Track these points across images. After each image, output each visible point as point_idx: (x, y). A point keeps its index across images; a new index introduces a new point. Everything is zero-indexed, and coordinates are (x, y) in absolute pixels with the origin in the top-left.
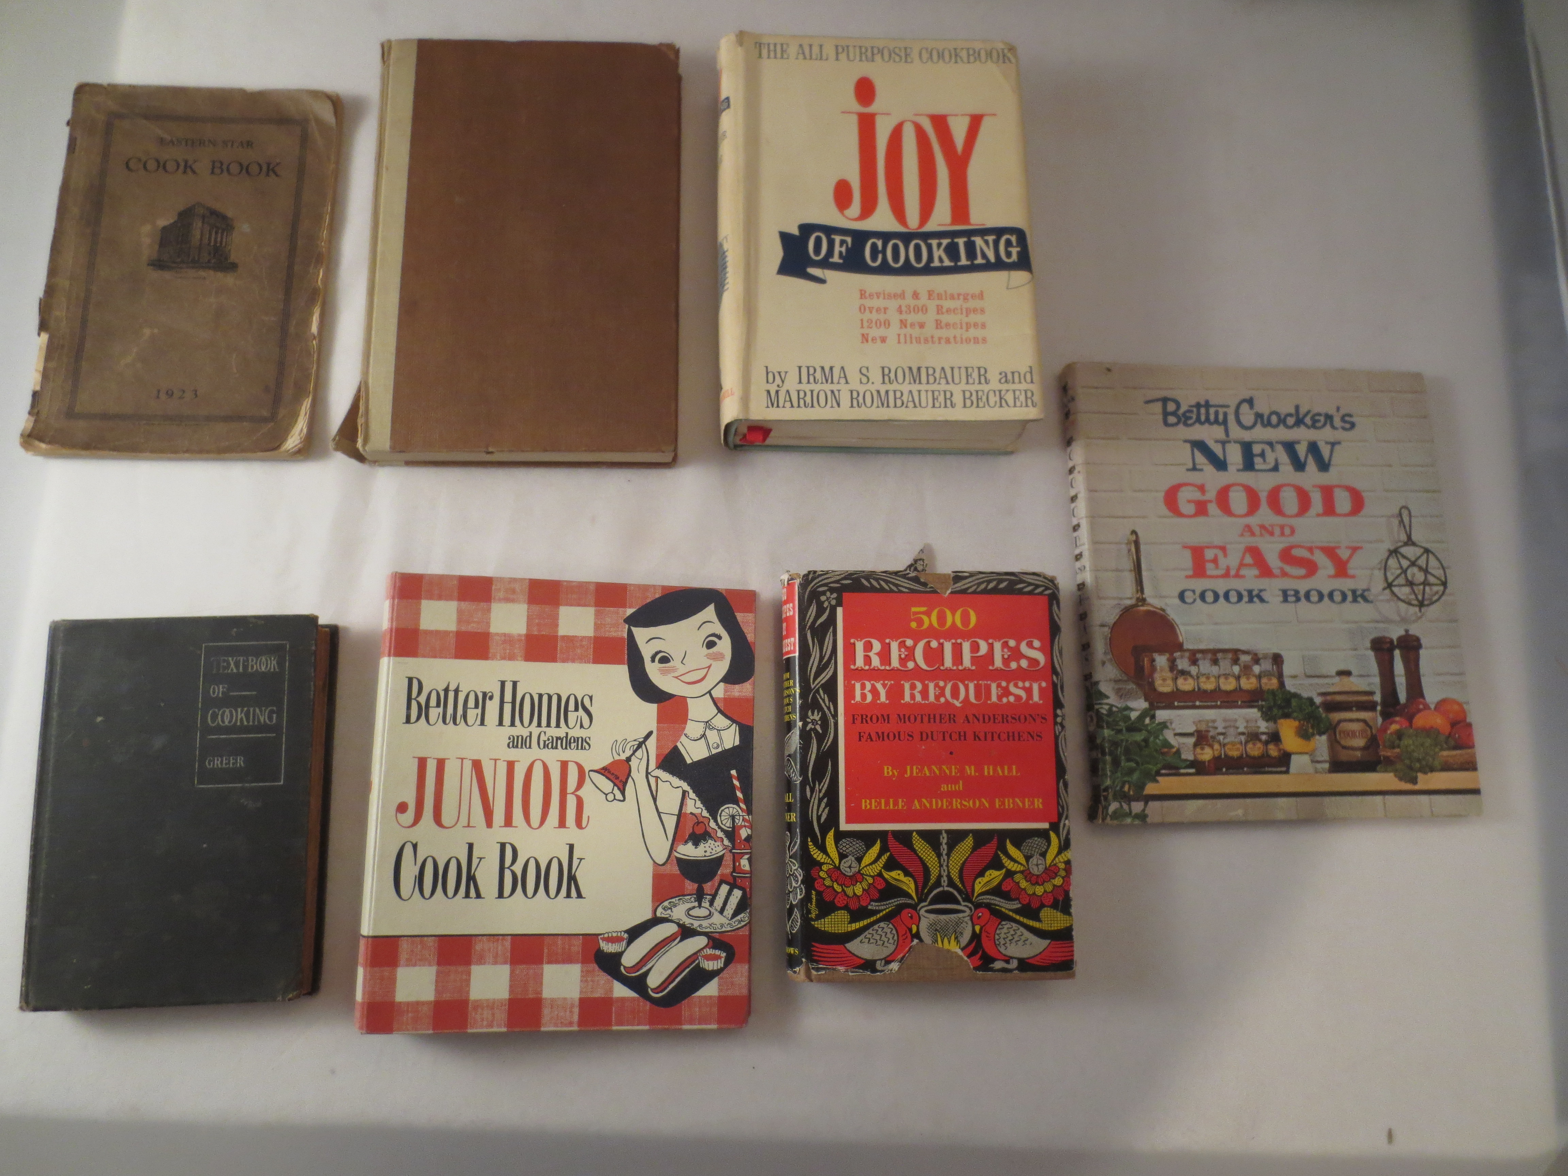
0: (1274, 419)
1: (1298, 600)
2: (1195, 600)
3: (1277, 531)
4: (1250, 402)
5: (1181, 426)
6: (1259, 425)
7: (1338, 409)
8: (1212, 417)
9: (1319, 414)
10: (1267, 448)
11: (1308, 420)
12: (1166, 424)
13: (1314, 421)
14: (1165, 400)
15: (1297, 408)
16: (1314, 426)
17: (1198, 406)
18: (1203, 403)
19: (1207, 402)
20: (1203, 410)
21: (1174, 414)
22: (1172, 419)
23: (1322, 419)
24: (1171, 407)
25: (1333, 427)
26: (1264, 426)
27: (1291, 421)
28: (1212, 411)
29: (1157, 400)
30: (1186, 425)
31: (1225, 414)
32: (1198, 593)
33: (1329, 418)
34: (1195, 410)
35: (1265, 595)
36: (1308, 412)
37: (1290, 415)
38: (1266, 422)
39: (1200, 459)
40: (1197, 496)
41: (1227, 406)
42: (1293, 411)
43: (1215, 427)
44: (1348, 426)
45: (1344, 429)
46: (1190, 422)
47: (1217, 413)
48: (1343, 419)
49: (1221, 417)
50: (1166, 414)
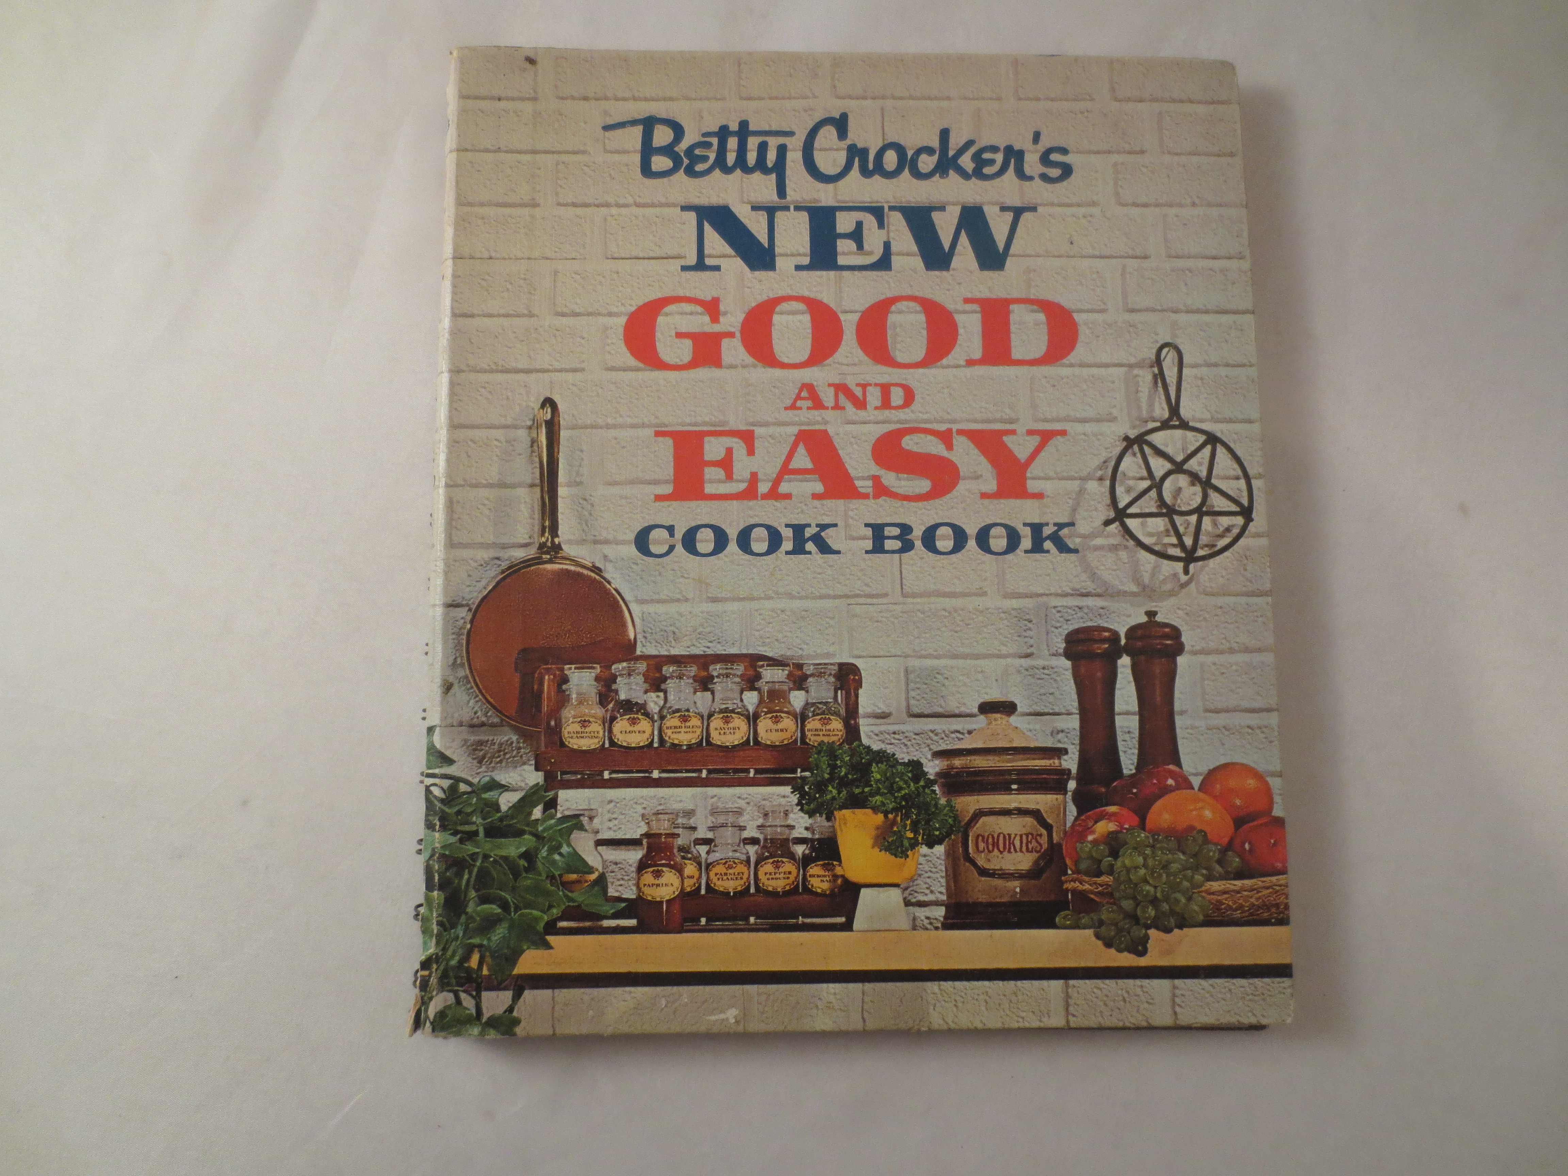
0: (891, 159)
1: (907, 546)
2: (672, 548)
3: (874, 397)
4: (841, 124)
5: (681, 175)
6: (855, 172)
7: (1037, 137)
8: (752, 158)
9: (994, 149)
10: (870, 221)
11: (966, 162)
12: (646, 170)
13: (980, 162)
14: (649, 124)
15: (945, 134)
16: (978, 173)
17: (723, 133)
18: (734, 127)
19: (744, 124)
20: (733, 143)
21: (668, 150)
22: (660, 163)
23: (999, 157)
24: (662, 136)
25: (1021, 174)
26: (865, 172)
27: (927, 163)
28: (753, 143)
29: (634, 123)
30: (691, 172)
31: (782, 150)
32: (679, 534)
33: (1014, 156)
34: (715, 141)
35: (830, 536)
36: (970, 143)
37: (929, 151)
38: (871, 167)
39: (715, 243)
40: (701, 323)
41: (790, 134)
42: (935, 143)
43: (757, 176)
44: (1055, 172)
45: (1044, 177)
46: (699, 167)
47: (763, 148)
48: (1045, 159)
49: (771, 157)
50: (647, 150)
